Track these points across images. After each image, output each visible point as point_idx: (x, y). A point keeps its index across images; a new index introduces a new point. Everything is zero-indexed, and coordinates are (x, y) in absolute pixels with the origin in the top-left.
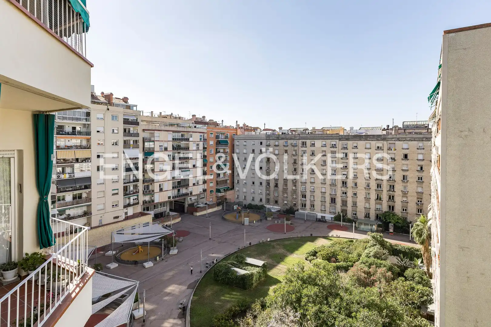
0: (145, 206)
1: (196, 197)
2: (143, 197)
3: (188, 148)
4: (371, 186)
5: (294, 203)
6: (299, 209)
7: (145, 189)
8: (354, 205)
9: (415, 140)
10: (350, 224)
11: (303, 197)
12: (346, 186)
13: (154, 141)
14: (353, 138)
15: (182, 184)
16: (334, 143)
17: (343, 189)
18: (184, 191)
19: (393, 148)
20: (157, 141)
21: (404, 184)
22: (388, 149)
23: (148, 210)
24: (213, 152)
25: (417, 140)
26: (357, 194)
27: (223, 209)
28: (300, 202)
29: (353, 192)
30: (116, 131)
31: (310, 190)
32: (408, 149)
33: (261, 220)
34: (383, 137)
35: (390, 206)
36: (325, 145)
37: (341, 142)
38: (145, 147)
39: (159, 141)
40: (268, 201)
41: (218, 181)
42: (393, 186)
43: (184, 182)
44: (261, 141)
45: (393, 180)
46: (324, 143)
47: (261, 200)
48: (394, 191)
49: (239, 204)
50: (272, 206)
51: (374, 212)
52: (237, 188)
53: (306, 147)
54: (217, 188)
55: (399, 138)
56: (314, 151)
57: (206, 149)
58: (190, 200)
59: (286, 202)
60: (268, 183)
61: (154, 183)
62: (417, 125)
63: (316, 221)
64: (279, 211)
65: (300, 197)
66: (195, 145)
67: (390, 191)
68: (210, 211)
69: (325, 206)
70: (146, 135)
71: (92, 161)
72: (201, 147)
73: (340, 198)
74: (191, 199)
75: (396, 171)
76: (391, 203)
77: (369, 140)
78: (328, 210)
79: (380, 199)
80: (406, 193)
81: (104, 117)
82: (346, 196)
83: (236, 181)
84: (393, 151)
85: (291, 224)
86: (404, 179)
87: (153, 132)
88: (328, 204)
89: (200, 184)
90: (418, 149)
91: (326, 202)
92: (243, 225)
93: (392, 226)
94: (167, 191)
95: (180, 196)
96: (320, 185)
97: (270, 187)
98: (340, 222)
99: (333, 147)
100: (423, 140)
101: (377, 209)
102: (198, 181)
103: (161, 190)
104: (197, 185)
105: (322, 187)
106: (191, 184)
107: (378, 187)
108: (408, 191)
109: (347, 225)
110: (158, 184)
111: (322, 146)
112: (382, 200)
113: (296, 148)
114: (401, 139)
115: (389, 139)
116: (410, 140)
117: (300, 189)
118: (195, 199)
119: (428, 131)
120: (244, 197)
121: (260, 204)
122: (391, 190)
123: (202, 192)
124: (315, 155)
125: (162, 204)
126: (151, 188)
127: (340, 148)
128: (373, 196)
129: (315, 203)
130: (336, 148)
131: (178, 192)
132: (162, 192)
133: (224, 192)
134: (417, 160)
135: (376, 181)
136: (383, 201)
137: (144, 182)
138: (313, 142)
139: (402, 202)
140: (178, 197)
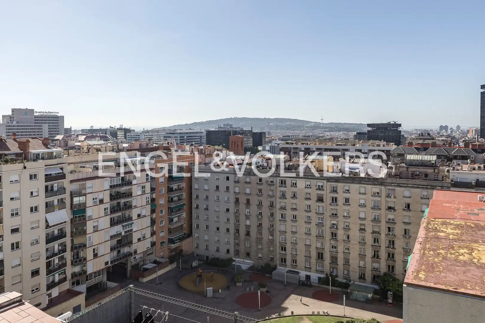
0: (75, 279)
1: (142, 255)
2: (72, 268)
3: (131, 195)
4: (366, 241)
5: (271, 257)
6: (278, 265)
7: (74, 259)
8: (346, 262)
9: (418, 188)
10: (341, 289)
11: (282, 250)
12: (336, 239)
13: (85, 195)
14: (344, 180)
15: (123, 243)
16: (321, 184)
17: (332, 242)
18: (126, 250)
19: (392, 196)
20: (89, 193)
21: (406, 240)
22: (386, 196)
23: (78, 283)
24: (163, 192)
25: (421, 188)
26: (350, 249)
27: (178, 267)
28: (278, 256)
29: (344, 246)
30: (34, 194)
31: (291, 242)
32: (410, 197)
33: (228, 288)
34: (380, 181)
35: (389, 266)
36: (309, 186)
37: (329, 183)
38: (74, 203)
39: (92, 193)
40: (237, 253)
41: (171, 228)
42: (393, 242)
43: (126, 239)
44: (228, 175)
45: (392, 235)
46: (308, 183)
47: (228, 251)
48: (394, 248)
49: (199, 257)
50: (242, 260)
51: (370, 272)
52: (195, 235)
53: (286, 187)
54: (169, 237)
55: (399, 184)
56: (296, 192)
57: (155, 190)
58: (134, 260)
59: (260, 255)
60: (237, 230)
61: (87, 248)
62: (423, 161)
63: (299, 285)
64: (251, 268)
65: (278, 250)
66: (140, 188)
67: (389, 248)
68: (161, 272)
69: (310, 262)
70: (75, 187)
71: (4, 240)
72: (148, 189)
73: (329, 253)
74: (135, 258)
75: (396, 223)
76: (391, 263)
77: (363, 184)
78: (314, 268)
79: (378, 257)
80: (409, 251)
81: (20, 178)
82: (336, 250)
83: (194, 226)
84: (392, 199)
85: (267, 292)
86: (405, 233)
87: (84, 182)
88: (313, 260)
89: (147, 237)
90: (422, 198)
91: (311, 257)
92: (205, 296)
93: (391, 296)
94: (104, 255)
95: (120, 259)
96: (305, 237)
97: (239, 235)
98: (329, 287)
99: (320, 189)
100: (427, 188)
101: (374, 269)
102: (145, 234)
103: (95, 256)
104: (143, 240)
105: (306, 239)
106: (135, 240)
107: (375, 242)
108: (411, 249)
109: (337, 291)
110: (92, 249)
111: (306, 187)
112: (380, 257)
113: (272, 188)
114: (401, 185)
115: (387, 184)
116: (412, 187)
117: (278, 240)
118: (140, 258)
119: (435, 171)
120: (206, 246)
121: (228, 256)
122: (391, 246)
123: (150, 247)
124: (297, 198)
125: (98, 273)
126: (82, 254)
127: (328, 191)
128: (369, 253)
129: (298, 259)
130: (324, 190)
131: (118, 254)
132: (96, 258)
133: (179, 242)
134: (421, 211)
135: (373, 234)
136: (380, 259)
137: (72, 249)
138: (295, 182)
139: (403, 261)
140: (118, 260)
